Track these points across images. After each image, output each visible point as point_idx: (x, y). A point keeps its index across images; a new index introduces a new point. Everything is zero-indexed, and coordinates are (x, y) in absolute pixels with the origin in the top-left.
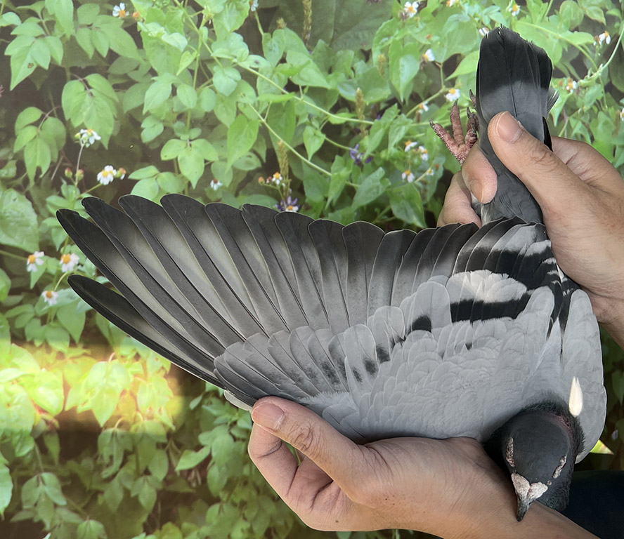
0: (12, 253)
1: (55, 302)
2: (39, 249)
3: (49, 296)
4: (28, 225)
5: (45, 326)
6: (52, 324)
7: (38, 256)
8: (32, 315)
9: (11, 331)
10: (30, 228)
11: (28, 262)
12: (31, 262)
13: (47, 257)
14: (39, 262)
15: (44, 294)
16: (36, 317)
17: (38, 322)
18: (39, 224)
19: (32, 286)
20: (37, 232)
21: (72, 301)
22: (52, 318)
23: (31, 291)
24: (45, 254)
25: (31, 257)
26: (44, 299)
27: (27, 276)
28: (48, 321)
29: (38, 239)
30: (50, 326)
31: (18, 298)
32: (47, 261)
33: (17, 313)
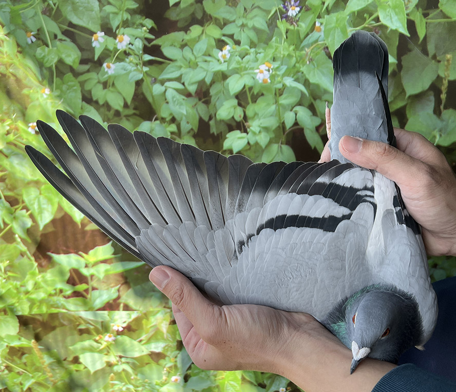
0: (82, 32)
1: (113, 72)
2: (100, 30)
3: (109, 67)
4: (92, 11)
5: (106, 90)
6: (111, 88)
7: (100, 35)
8: (97, 81)
9: (82, 92)
10: (94, 12)
11: (93, 40)
12: (95, 40)
13: (106, 37)
14: (101, 40)
15: (105, 65)
16: (99, 82)
17: (101, 86)
18: (101, 10)
19: (96, 58)
20: (99, 16)
21: (125, 72)
22: (111, 84)
23: (95, 62)
24: (105, 34)
25: (94, 35)
26: (105, 69)
27: (92, 50)
28: (108, 86)
29: (100, 22)
30: (109, 90)
31: (86, 67)
32: (106, 40)
33: (86, 79)
